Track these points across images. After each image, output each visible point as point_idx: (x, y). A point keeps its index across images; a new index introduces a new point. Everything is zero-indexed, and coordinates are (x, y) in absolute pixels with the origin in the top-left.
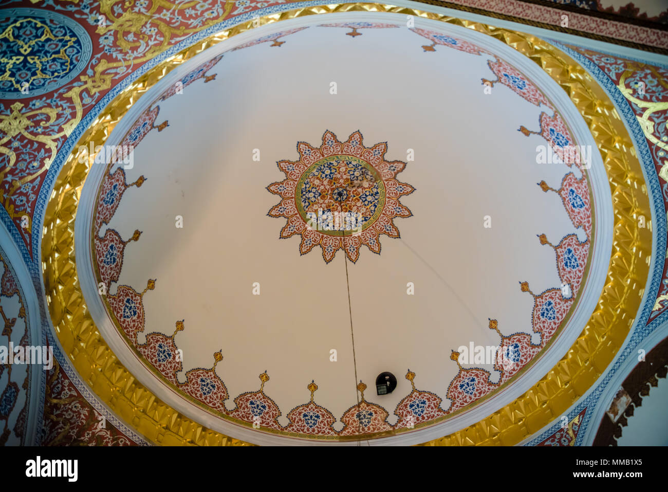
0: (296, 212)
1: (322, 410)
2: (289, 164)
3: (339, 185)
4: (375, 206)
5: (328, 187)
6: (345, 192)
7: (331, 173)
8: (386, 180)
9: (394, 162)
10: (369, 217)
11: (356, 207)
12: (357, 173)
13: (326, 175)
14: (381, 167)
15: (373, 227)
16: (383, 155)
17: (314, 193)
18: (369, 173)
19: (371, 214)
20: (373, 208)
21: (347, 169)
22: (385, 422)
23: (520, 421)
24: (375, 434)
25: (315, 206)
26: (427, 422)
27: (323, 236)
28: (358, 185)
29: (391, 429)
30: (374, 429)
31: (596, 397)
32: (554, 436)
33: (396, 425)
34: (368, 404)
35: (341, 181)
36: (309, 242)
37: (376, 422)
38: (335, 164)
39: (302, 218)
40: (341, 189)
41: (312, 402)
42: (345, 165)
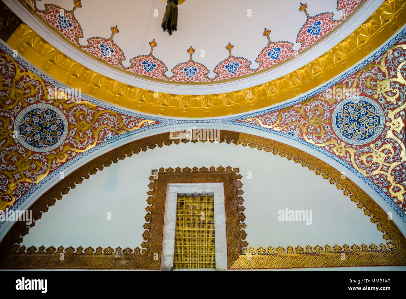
23: (118, 94)
26: (62, 35)
31: (174, 123)
32: (130, 117)
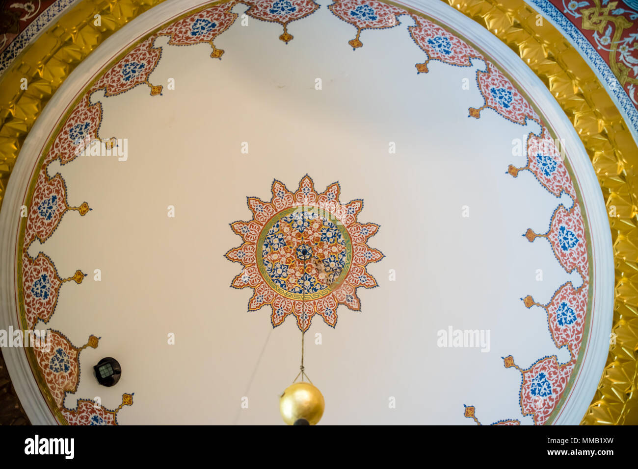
0: (279, 210)
1: (54, 299)
2: (336, 195)
3: (315, 249)
4: (300, 292)
5: (311, 238)
6: (308, 257)
7: (328, 238)
8: (333, 296)
9: (357, 297)
10: (287, 288)
11: (294, 271)
12: (333, 265)
13: (325, 234)
14: (347, 287)
15: (276, 296)
16: (361, 286)
17: (303, 225)
18: (336, 277)
19: (290, 290)
20: (297, 290)
21: (336, 253)
22: (65, 392)
24: (45, 386)
25: (288, 228)
27: (254, 244)
28: (319, 268)
29: (59, 406)
30: (51, 382)
33: (66, 410)
34: (77, 360)
35: (321, 250)
36: (246, 230)
37: (61, 380)
38: (340, 240)
39: (271, 217)
40: (310, 252)
41: (61, 281)
42: (340, 251)
